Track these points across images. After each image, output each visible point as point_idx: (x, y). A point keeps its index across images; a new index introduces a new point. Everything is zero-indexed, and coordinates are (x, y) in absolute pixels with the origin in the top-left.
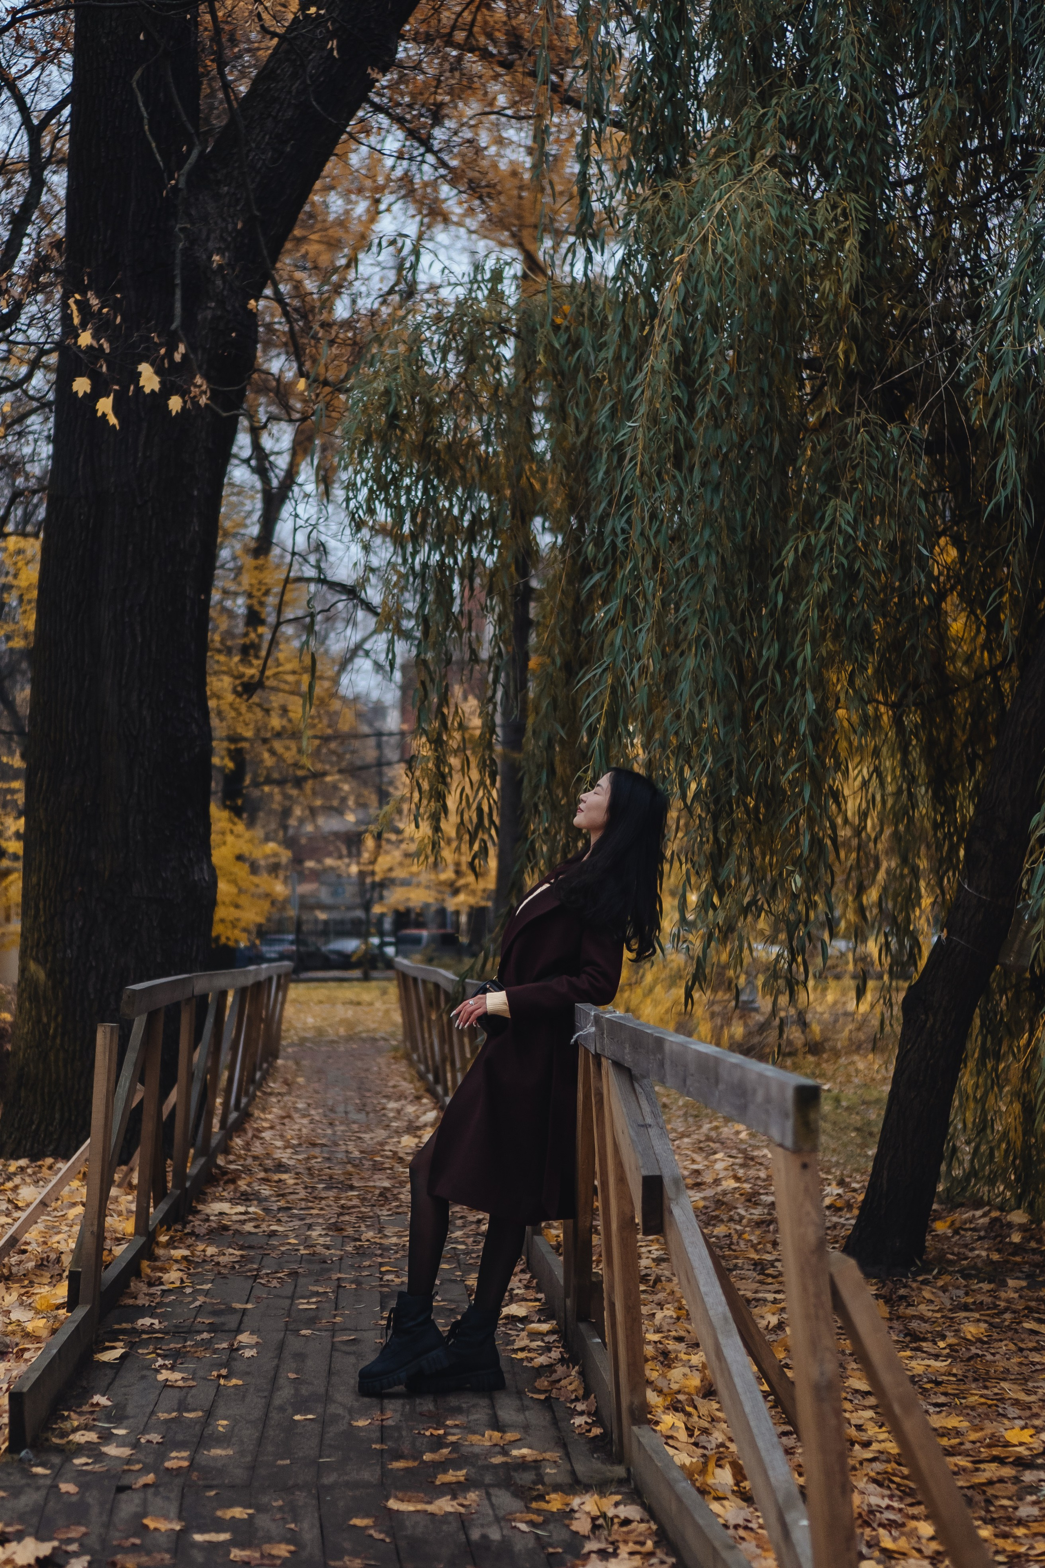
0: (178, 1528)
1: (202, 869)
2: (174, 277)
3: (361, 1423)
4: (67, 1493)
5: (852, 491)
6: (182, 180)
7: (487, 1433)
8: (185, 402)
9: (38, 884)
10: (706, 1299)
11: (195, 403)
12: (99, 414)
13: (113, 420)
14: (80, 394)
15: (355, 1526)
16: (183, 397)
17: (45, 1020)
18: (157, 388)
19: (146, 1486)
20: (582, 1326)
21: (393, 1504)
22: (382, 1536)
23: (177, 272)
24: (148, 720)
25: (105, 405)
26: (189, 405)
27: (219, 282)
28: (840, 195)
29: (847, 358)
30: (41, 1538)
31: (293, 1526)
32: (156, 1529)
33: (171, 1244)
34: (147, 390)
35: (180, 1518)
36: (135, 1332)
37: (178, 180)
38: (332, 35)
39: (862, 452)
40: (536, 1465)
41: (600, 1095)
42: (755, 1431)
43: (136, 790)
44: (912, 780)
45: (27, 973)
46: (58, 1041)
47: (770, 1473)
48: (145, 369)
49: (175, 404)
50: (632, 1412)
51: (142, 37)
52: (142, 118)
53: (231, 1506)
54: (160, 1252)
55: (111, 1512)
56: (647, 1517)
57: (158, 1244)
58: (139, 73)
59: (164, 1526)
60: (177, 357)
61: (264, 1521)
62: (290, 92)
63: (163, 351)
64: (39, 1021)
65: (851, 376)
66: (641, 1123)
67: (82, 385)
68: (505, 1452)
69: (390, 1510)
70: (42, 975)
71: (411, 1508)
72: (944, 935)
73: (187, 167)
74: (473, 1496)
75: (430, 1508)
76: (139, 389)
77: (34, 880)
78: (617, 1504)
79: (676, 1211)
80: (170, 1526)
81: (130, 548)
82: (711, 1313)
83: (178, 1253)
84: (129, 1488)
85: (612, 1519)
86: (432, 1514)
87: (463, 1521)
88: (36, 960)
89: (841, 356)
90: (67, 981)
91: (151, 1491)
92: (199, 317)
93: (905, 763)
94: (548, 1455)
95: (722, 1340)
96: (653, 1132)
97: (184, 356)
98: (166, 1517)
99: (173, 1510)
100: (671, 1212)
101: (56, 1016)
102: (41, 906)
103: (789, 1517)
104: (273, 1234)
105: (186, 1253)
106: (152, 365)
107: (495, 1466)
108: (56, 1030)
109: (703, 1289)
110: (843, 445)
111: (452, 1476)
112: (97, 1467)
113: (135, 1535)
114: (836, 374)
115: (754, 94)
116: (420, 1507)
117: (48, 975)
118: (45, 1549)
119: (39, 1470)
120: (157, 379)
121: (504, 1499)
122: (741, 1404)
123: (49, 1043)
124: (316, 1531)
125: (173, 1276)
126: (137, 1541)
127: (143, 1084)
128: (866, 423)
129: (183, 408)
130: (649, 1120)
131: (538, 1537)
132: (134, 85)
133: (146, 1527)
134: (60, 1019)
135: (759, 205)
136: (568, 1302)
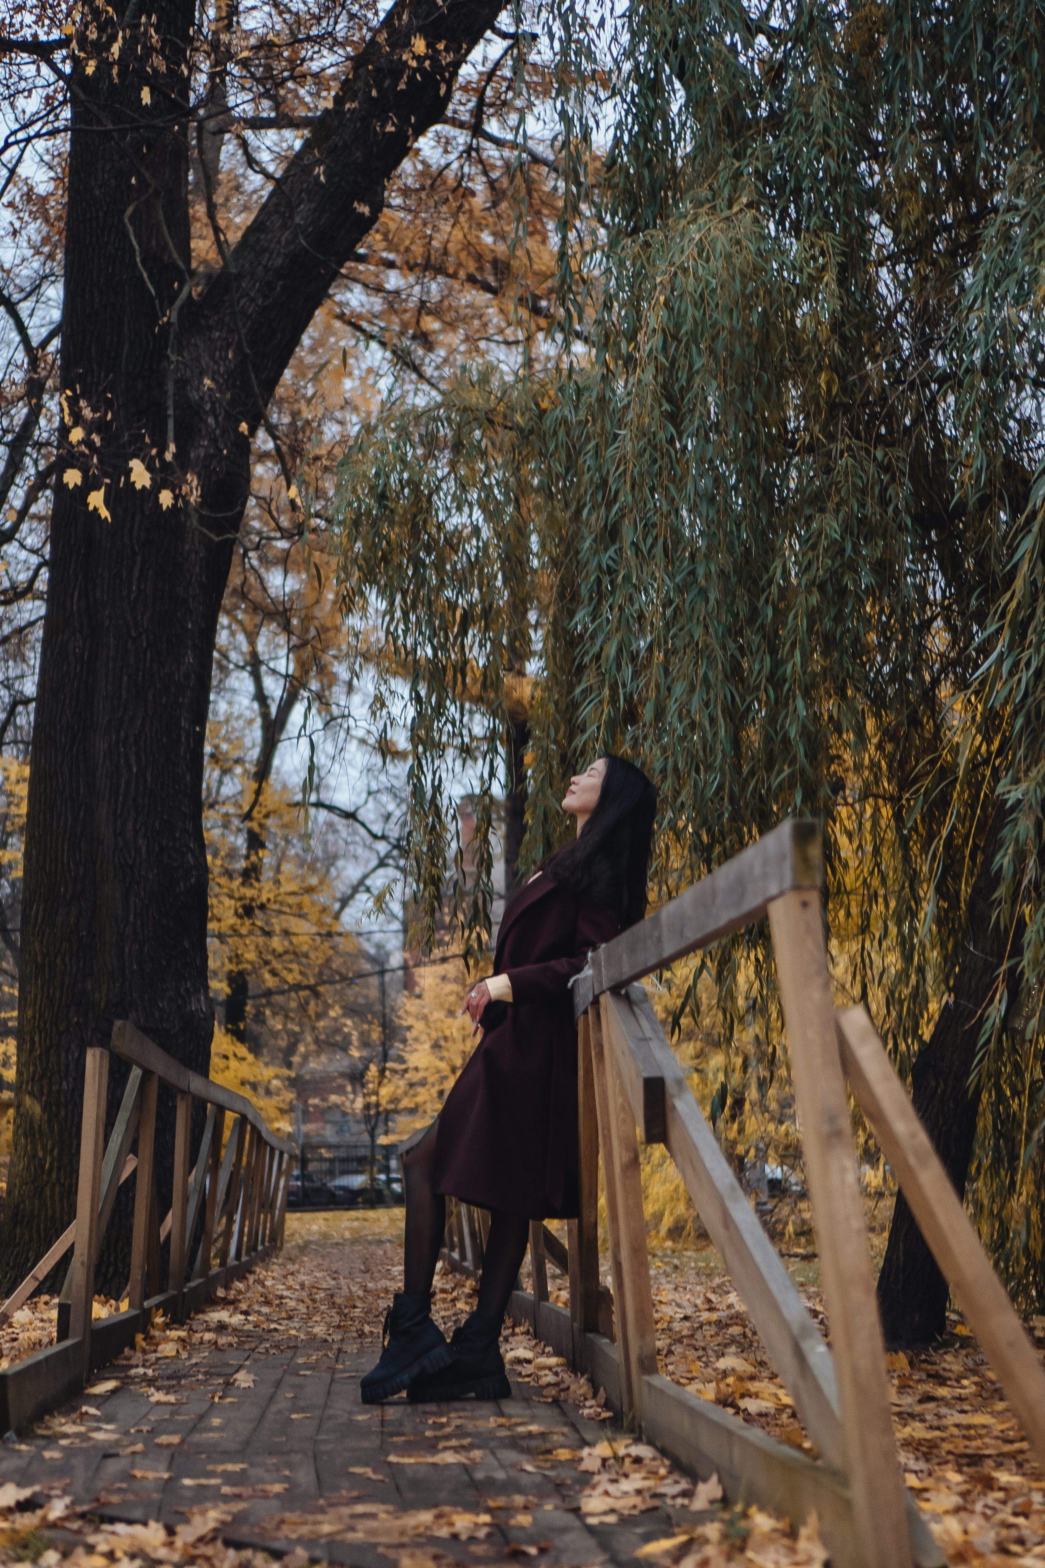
0: (166, 1476)
1: (199, 1000)
2: (166, 409)
3: (360, 1418)
4: (52, 1459)
5: (837, 511)
6: (174, 315)
7: (492, 1419)
8: (176, 498)
9: (34, 1017)
10: (712, 1173)
11: (187, 503)
12: (91, 508)
13: (104, 513)
14: (71, 486)
15: (353, 1474)
16: (173, 491)
17: (41, 1154)
18: (148, 484)
19: (134, 1453)
20: (590, 1336)
21: (392, 1458)
22: (380, 1477)
23: (170, 403)
24: (144, 849)
25: (96, 499)
26: (180, 503)
27: (211, 420)
28: (817, 236)
29: (829, 389)
30: (20, 1485)
31: (287, 1473)
32: (143, 1478)
33: (167, 1326)
34: (138, 486)
35: (169, 1469)
36: (128, 1377)
37: (170, 316)
38: (318, 163)
39: (846, 475)
40: (543, 1435)
41: (600, 1046)
42: (767, 1276)
43: (132, 919)
44: (913, 878)
45: (22, 1110)
46: (54, 1175)
47: (784, 1310)
48: (136, 465)
49: (166, 498)
50: (641, 1362)
51: (133, 181)
52: (134, 250)
53: (223, 1462)
54: (156, 1333)
55: (98, 1469)
56: (658, 1455)
57: (153, 1326)
58: (130, 210)
59: (151, 1475)
60: (168, 457)
61: (255, 1472)
62: (279, 242)
63: (154, 452)
64: (34, 1156)
65: (833, 407)
66: (640, 1035)
67: (73, 477)
68: (509, 1428)
69: (390, 1464)
70: (37, 1110)
71: (412, 1460)
72: (951, 1000)
73: (178, 303)
74: (477, 1454)
75: (430, 1460)
76: (130, 485)
77: (30, 1013)
78: (627, 1446)
79: (679, 1105)
80: (157, 1475)
81: (125, 679)
82: (719, 1184)
83: (174, 1334)
84: (116, 1455)
85: (623, 1459)
86: (434, 1465)
87: (465, 1468)
88: (32, 1094)
89: (823, 386)
90: (63, 1113)
91: (138, 1458)
92: (192, 455)
93: (906, 859)
94: (557, 1429)
95: (730, 1205)
96: (654, 1045)
97: (175, 456)
98: (156, 1470)
99: (163, 1465)
100: (674, 1107)
101: (52, 1150)
102: (37, 1039)
103: (806, 1345)
104: (276, 1330)
105: (182, 1334)
106: (143, 461)
107: (501, 1438)
108: (51, 1164)
109: (709, 1164)
110: (828, 471)
111: (454, 1442)
112: (84, 1445)
113: (122, 1481)
114: (818, 405)
115: (730, 151)
116: (420, 1460)
117: (44, 1109)
118: (25, 1494)
119: (23, 1447)
120: (148, 475)
121: (510, 1456)
122: (751, 1256)
123: (45, 1178)
124: (312, 1477)
125: (168, 1349)
126: (124, 1485)
127: (136, 1155)
128: (849, 448)
129: (174, 505)
130: (649, 1034)
131: (545, 1476)
132: (126, 220)
133: (135, 1477)
134: (56, 1152)
135: (738, 242)
136: (576, 1325)
